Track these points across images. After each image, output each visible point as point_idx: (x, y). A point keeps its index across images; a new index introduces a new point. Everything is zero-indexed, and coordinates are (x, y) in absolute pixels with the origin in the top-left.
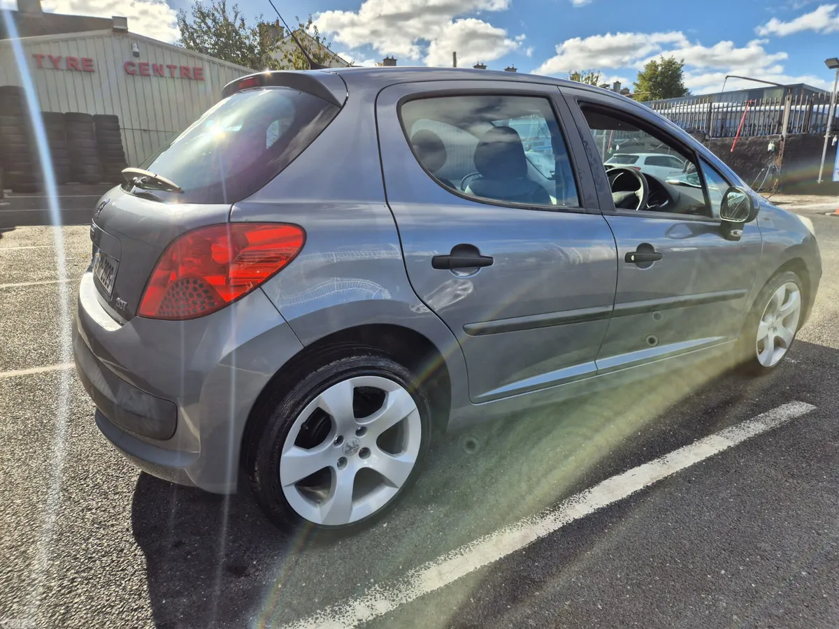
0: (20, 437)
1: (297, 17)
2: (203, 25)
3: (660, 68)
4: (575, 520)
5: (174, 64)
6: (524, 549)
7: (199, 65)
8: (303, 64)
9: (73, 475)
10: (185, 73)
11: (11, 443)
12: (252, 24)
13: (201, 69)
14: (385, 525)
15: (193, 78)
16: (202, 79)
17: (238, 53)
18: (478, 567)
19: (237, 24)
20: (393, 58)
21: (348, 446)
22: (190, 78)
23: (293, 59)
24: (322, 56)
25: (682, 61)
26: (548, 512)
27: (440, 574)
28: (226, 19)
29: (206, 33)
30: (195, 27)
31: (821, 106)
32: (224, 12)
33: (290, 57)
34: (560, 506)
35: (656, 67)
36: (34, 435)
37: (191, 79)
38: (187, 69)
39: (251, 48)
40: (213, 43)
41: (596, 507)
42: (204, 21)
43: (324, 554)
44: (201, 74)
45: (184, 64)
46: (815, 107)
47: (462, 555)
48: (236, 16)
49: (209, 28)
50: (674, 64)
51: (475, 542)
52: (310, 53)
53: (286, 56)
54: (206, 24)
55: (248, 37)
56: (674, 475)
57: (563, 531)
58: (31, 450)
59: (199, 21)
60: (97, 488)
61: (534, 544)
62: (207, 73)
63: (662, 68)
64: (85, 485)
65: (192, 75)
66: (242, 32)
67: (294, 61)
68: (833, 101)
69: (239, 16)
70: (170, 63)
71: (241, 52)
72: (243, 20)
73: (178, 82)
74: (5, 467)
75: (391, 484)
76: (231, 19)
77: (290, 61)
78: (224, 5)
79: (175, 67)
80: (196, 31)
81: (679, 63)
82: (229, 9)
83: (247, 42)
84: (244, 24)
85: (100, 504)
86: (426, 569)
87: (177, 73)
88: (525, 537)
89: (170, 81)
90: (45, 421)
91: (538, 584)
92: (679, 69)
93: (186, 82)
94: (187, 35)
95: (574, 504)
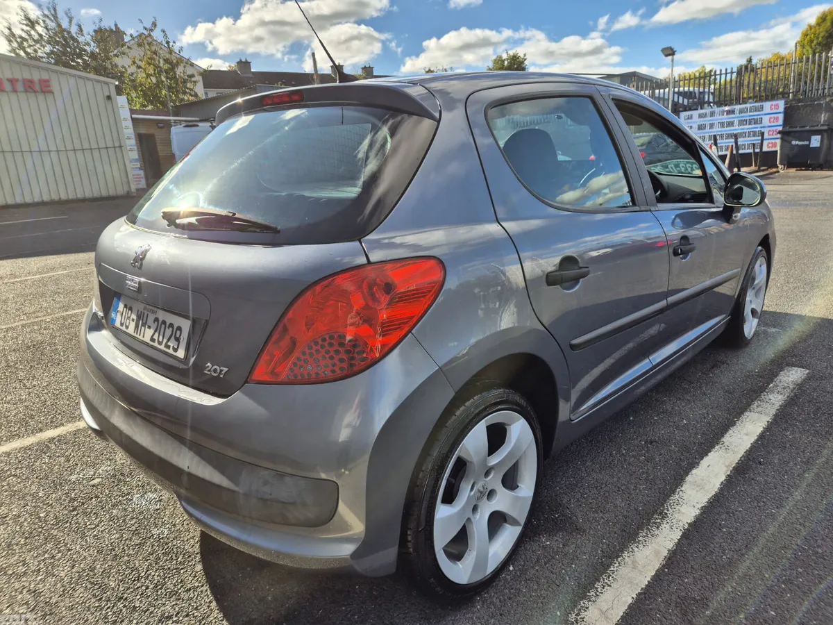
0: (23, 541)
1: (140, 20)
2: (33, 32)
3: (506, 63)
4: (690, 524)
5: (16, 77)
6: (664, 566)
7: (45, 76)
8: (155, 70)
9: (120, 578)
10: (29, 86)
11: (15, 550)
12: (89, 29)
13: (48, 81)
14: (511, 568)
15: (39, 90)
16: (51, 92)
17: (79, 60)
18: (635, 596)
19: (74, 30)
20: (246, 60)
21: (479, 491)
22: (35, 92)
23: (142, 64)
24: (175, 61)
25: (525, 55)
26: (659, 521)
27: (603, 613)
28: (59, 25)
29: (36, 42)
30: (24, 35)
31: (662, 91)
32: (55, 17)
33: (140, 63)
34: (666, 511)
35: (503, 61)
36: (38, 535)
37: (38, 92)
38: (31, 81)
39: (93, 55)
40: (48, 51)
41: (700, 506)
42: (33, 27)
43: (470, 615)
44: (49, 86)
45: (27, 75)
46: (657, 91)
47: (610, 586)
48: (70, 21)
49: (41, 36)
50: (518, 58)
51: (612, 569)
52: (160, 58)
53: (134, 62)
54: (35, 30)
55: (88, 44)
56: (743, 459)
57: (686, 539)
58: (46, 556)
59: (28, 28)
60: (161, 589)
61: (669, 559)
62: (55, 86)
63: (508, 63)
64: (144, 588)
65: (37, 87)
66: (81, 39)
67: (143, 67)
68: (671, 85)
69: (74, 21)
70: (10, 76)
71: (83, 59)
72: (80, 26)
73: (22, 96)
74: (27, 584)
75: (514, 522)
76: (65, 24)
77: (139, 67)
78: (55, 10)
79: (17, 80)
80: (26, 40)
81: (522, 56)
82: (61, 14)
83: (87, 48)
84: (81, 30)
85: (177, 609)
86: (585, 611)
87: (20, 87)
88: (657, 553)
89: (13, 97)
90: (42, 515)
91: (704, 603)
92: (523, 63)
93: (32, 97)
94: (15, 45)
95: (678, 507)
